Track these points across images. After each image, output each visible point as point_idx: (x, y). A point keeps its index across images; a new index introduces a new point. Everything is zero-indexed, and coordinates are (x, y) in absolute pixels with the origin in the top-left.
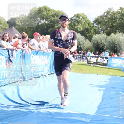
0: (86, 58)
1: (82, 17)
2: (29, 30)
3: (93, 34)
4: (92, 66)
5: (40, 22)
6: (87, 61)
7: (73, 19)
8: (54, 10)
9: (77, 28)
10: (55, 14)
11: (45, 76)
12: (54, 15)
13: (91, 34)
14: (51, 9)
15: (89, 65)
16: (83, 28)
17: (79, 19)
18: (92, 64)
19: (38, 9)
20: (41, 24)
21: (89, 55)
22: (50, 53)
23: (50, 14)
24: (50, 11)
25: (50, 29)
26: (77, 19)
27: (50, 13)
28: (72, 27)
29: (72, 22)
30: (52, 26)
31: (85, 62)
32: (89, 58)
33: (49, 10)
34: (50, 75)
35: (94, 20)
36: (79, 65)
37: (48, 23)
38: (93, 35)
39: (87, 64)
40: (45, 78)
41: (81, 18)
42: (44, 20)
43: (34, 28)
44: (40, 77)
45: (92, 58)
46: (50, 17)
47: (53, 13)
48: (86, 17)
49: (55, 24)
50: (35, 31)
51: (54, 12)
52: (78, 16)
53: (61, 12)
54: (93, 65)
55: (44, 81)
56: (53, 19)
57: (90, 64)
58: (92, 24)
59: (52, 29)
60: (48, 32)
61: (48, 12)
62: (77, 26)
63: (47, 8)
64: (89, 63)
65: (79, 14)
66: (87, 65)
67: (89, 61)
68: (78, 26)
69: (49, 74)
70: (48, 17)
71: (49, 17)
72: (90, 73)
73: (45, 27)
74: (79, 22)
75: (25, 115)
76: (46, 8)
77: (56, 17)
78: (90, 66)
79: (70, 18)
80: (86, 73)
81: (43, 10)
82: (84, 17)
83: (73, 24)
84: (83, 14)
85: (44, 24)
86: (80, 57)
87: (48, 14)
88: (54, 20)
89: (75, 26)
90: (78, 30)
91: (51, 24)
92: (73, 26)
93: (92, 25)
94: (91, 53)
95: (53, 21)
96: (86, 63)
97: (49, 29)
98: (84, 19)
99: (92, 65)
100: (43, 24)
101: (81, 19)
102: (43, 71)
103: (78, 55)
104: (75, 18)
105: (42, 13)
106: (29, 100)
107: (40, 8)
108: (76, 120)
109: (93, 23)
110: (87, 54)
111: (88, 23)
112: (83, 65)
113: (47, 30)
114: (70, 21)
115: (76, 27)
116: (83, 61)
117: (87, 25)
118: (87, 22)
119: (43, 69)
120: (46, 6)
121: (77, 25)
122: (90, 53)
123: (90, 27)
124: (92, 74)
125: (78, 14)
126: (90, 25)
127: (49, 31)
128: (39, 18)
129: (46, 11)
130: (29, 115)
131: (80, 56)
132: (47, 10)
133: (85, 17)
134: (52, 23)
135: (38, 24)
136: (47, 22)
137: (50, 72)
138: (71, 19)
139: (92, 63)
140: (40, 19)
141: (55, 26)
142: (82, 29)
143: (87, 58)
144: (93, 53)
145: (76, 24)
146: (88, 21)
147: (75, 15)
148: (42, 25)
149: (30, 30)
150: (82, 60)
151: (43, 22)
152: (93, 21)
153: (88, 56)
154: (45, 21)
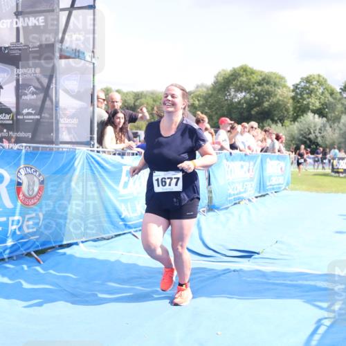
0: (330, 161)
1: (318, 82)
2: (214, 113)
3: (342, 113)
4: (342, 177)
5: (236, 96)
6: (331, 167)
7: (299, 86)
8: (262, 72)
9: (308, 104)
10: (263, 79)
11: (249, 200)
12: (262, 82)
13: (337, 113)
14: (255, 71)
15: (337, 175)
16: (320, 103)
17: (312, 86)
18: (342, 173)
19: (231, 71)
20: (236, 100)
21: (335, 154)
22: (258, 156)
23: (253, 80)
24: (253, 75)
25: (255, 109)
26: (308, 85)
27: (253, 78)
28: (298, 102)
29: (297, 93)
30: (259, 104)
31: (328, 170)
32: (335, 162)
33: (253, 73)
34: (259, 198)
35: (343, 85)
36: (316, 177)
37: (251, 99)
38: (340, 117)
39: (333, 174)
40: (250, 204)
41: (315, 83)
42: (242, 92)
43: (224, 109)
44: (239, 203)
45: (341, 161)
46: (254, 86)
47: (260, 78)
48: (326, 81)
49: (265, 99)
50: (226, 113)
51: (261, 76)
52: (308, 80)
53: (274, 74)
54: (344, 175)
55: (249, 211)
56: (259, 88)
57: (338, 172)
58: (338, 94)
59: (258, 108)
60: (251, 115)
61: (250, 77)
62: (308, 100)
63: (248, 70)
64: (335, 171)
65: (311, 76)
66: (332, 176)
67: (335, 167)
68: (310, 100)
69: (257, 197)
70: (250, 86)
71: (252, 87)
72: (338, 192)
73: (245, 105)
74: (311, 92)
75: (215, 277)
76: (245, 70)
77: (265, 84)
78: (339, 176)
79: (293, 85)
80: (329, 193)
81: (241, 73)
82: (321, 82)
83: (299, 97)
84: (319, 76)
85: (243, 101)
86: (318, 161)
87: (250, 79)
88: (262, 91)
89: (304, 99)
90: (309, 109)
91: (255, 100)
92: (301, 101)
93: (339, 96)
94: (340, 151)
95: (260, 94)
96: (330, 171)
97: (252, 109)
98: (321, 85)
99: (341, 175)
100: (241, 100)
101: (314, 87)
102: (245, 192)
103: (313, 156)
104: (302, 84)
105: (239, 79)
106: (221, 247)
107: (234, 70)
108: (315, 286)
109: (341, 93)
110: (331, 154)
111: (330, 91)
112: (323, 177)
113: (249, 111)
114: (293, 91)
115: (305, 102)
116: (323, 168)
117: (328, 95)
118: (327, 90)
119: (245, 187)
120: (246, 66)
121: (308, 98)
122: (337, 151)
123: (335, 99)
124: (343, 193)
125: (308, 77)
126: (334, 96)
127: (253, 113)
128: (233, 90)
129: (247, 75)
130: (222, 277)
131: (316, 159)
132: (249, 74)
133: (323, 81)
134: (257, 98)
135: (231, 101)
136: (248, 96)
137: (259, 192)
138: (296, 87)
139: (342, 170)
140: (235, 91)
141: (263, 102)
142: (318, 105)
143: (332, 161)
144: (343, 151)
145: (305, 96)
146: (329, 89)
147: (302, 79)
148: (239, 103)
149: (216, 113)
150: (321, 166)
151: (241, 95)
152: (341, 89)
153: (334, 159)
154: (244, 94)
